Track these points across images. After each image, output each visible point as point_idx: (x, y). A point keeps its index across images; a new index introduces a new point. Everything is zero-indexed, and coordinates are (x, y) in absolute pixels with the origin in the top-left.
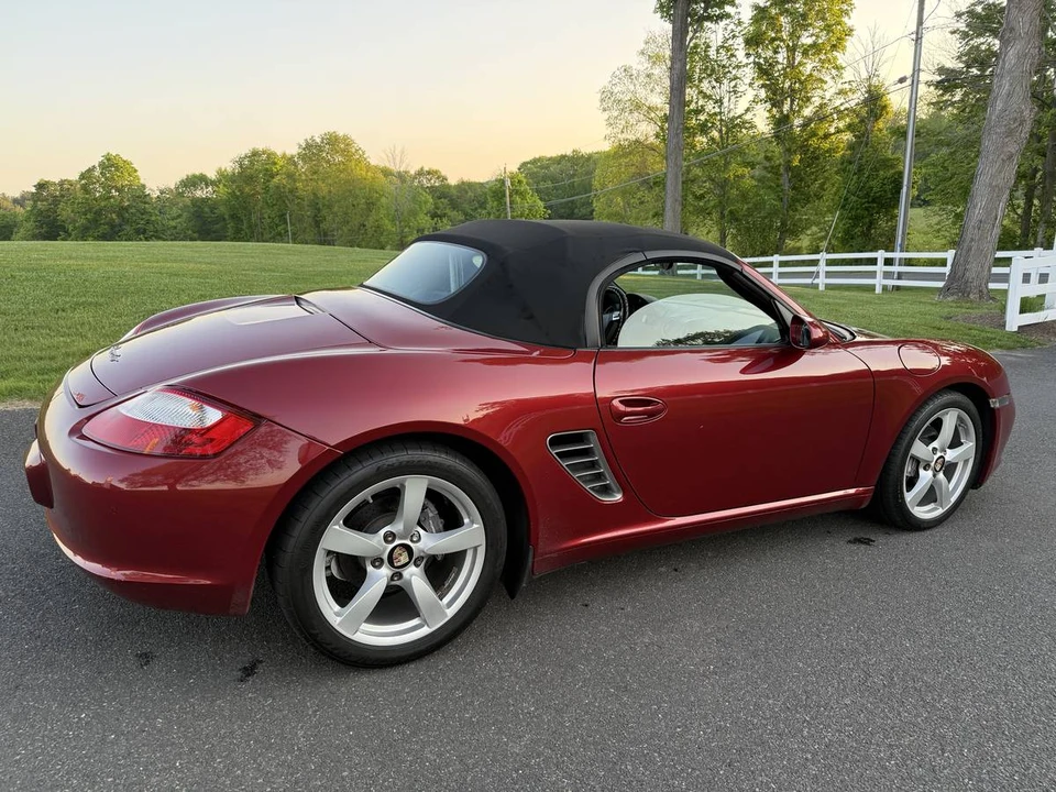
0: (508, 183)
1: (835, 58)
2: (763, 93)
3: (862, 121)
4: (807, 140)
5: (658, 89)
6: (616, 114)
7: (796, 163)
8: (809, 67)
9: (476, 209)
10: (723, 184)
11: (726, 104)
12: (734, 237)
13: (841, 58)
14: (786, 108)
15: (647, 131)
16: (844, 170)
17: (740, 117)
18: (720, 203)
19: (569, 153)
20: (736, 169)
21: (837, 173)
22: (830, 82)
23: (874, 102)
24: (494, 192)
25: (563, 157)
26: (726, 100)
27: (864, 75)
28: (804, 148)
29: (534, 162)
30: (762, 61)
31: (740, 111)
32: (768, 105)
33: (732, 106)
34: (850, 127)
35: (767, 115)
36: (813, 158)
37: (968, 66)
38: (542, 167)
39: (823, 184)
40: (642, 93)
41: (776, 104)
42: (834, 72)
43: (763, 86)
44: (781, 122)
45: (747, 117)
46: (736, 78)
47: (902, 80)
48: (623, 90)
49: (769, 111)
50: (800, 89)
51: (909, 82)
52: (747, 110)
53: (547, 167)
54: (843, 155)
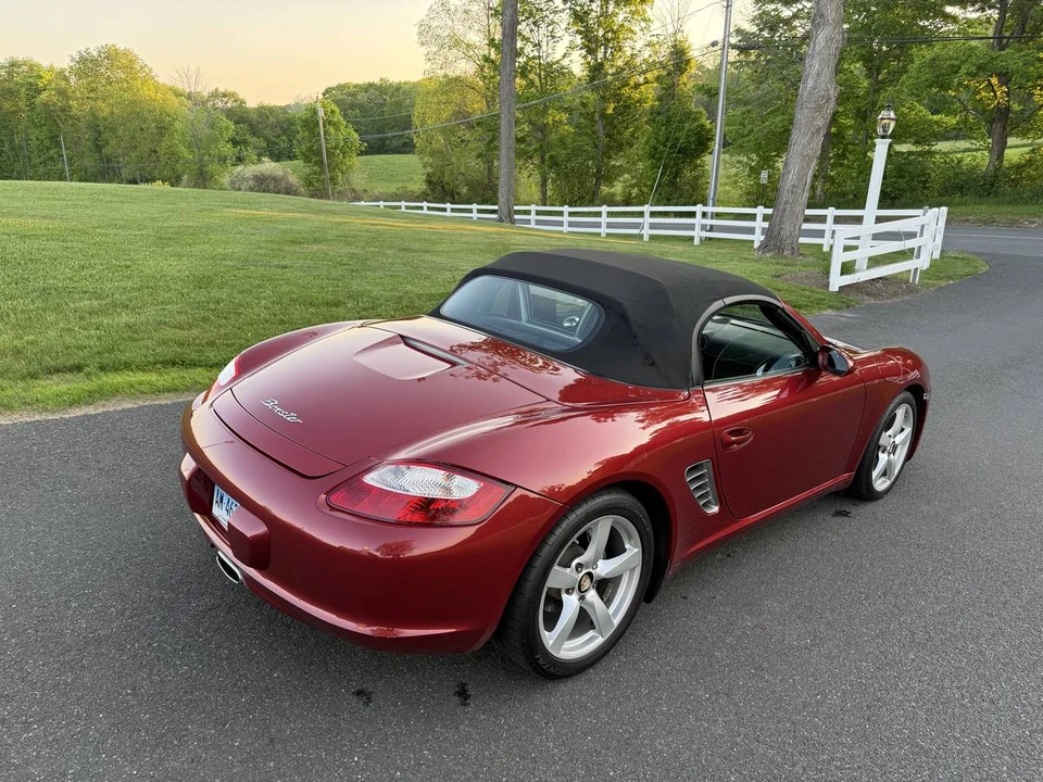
0: (321, 113)
1: (644, 11)
2: (578, 40)
3: (669, 74)
4: (619, 89)
5: (476, 27)
6: (435, 49)
7: (610, 111)
8: (621, 17)
9: (280, 136)
10: (543, 128)
11: (544, 48)
12: (554, 181)
13: (649, 13)
14: (600, 55)
15: (465, 68)
16: (654, 120)
17: (558, 62)
18: (541, 147)
19: (377, 81)
20: (554, 116)
21: (647, 123)
22: (640, 33)
23: (680, 58)
24: (304, 121)
25: (371, 85)
26: (544, 44)
27: (671, 30)
28: (617, 97)
29: (340, 87)
30: (578, 8)
31: (558, 56)
32: (584, 52)
33: (550, 51)
34: (658, 79)
35: (583, 61)
36: (626, 108)
37: (761, 30)
38: (349, 94)
39: (634, 132)
40: (460, 29)
41: (591, 51)
42: (643, 24)
43: (578, 32)
44: (596, 70)
45: (565, 62)
46: (553, 22)
47: (714, 44)
48: (442, 25)
49: (585, 57)
50: (613, 39)
51: (720, 45)
52: (564, 56)
53: (354, 95)
54: (652, 106)
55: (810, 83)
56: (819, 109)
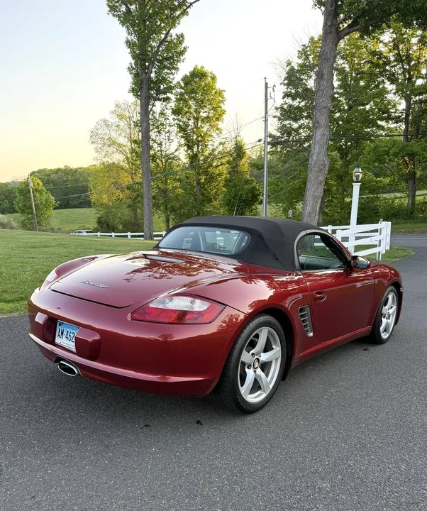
0: (31, 185)
1: (218, 124)
2: (182, 141)
3: (234, 160)
4: (207, 168)
5: (123, 134)
6: (100, 146)
7: (203, 181)
8: (205, 129)
9: (3, 200)
10: (165, 191)
11: (164, 146)
12: (173, 220)
13: (220, 125)
14: (195, 149)
15: (118, 158)
16: (227, 185)
17: (173, 153)
18: (165, 201)
19: (62, 167)
20: (171, 184)
21: (223, 187)
22: (216, 136)
23: (239, 151)
24: (20, 190)
25: (59, 170)
26: (163, 143)
27: (234, 135)
28: (206, 173)
29: (40, 171)
30: (181, 123)
32: (186, 148)
33: (168, 147)
34: (228, 162)
35: (185, 153)
36: (211, 178)
37: (283, 134)
38: (45, 175)
39: (217, 191)
40: (114, 135)
41: (190, 147)
42: (217, 132)
43: (182, 137)
44: (193, 158)
45: (176, 154)
46: (169, 132)
47: (260, 141)
48: (103, 131)
49: (186, 151)
50: (202, 140)
51: (262, 142)
52: (176, 150)
53: (49, 175)
54: (226, 177)
55: (315, 157)
56: (320, 171)
